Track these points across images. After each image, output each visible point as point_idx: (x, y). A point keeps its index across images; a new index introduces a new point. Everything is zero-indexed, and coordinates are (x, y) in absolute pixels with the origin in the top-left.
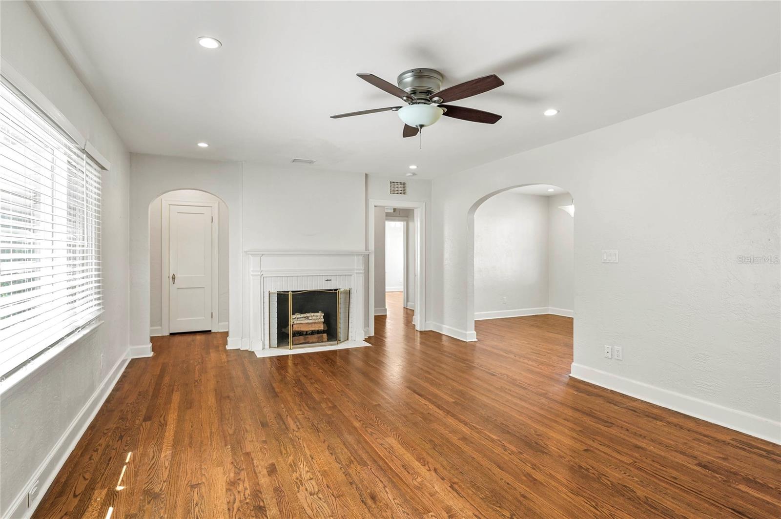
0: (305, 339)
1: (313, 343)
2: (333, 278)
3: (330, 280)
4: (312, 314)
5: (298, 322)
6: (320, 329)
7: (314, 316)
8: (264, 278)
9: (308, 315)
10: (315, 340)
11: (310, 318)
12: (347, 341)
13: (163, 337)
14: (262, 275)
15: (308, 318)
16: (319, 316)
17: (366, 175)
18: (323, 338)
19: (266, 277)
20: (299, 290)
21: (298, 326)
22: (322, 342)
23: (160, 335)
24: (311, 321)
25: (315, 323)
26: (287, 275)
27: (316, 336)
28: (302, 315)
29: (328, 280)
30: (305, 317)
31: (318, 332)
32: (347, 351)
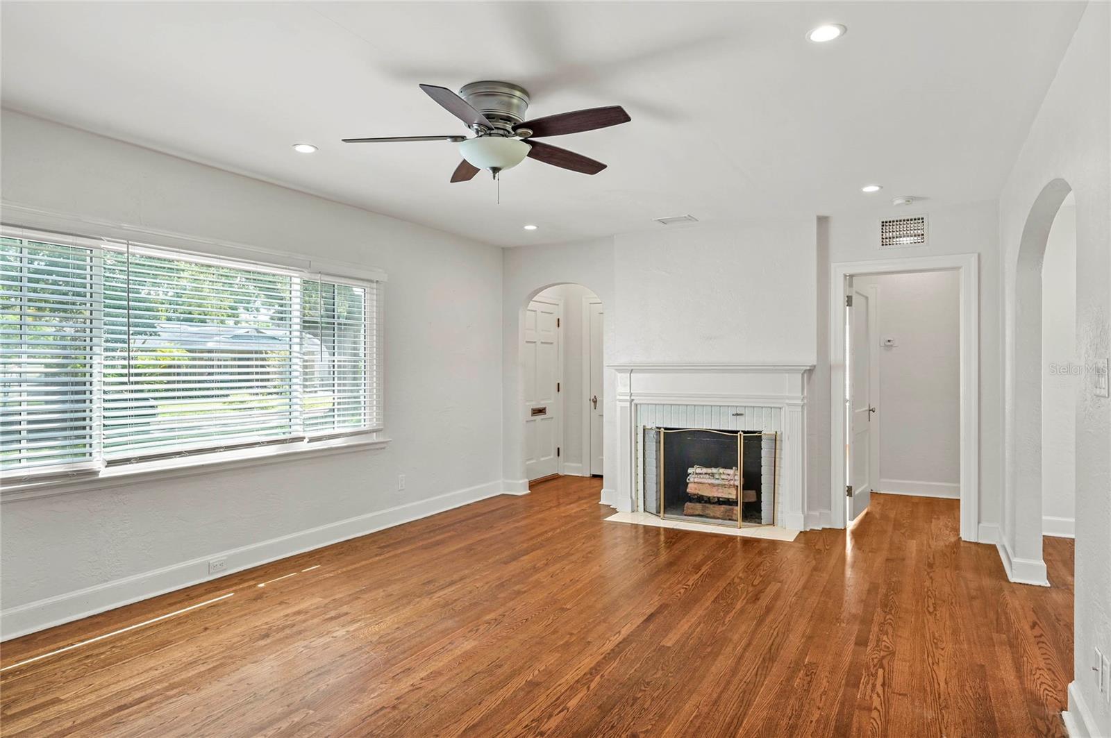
0: (704, 509)
1: (714, 518)
2: (747, 412)
3: (741, 415)
4: (722, 470)
5: (696, 480)
6: (730, 497)
7: (724, 473)
8: (636, 405)
9: (714, 470)
10: (718, 514)
11: (717, 476)
12: (771, 527)
13: (582, 478)
14: (633, 400)
15: (713, 475)
16: (734, 476)
17: (823, 221)
18: (733, 513)
19: (640, 404)
20: (672, 427)
21: (696, 486)
22: (730, 520)
23: (580, 475)
24: (717, 482)
25: (724, 486)
26: (663, 403)
27: (723, 508)
28: (705, 470)
29: (737, 415)
30: (709, 474)
31: (728, 502)
32: (773, 544)
